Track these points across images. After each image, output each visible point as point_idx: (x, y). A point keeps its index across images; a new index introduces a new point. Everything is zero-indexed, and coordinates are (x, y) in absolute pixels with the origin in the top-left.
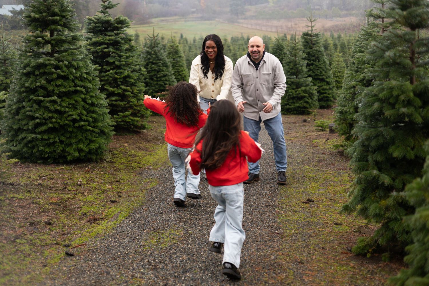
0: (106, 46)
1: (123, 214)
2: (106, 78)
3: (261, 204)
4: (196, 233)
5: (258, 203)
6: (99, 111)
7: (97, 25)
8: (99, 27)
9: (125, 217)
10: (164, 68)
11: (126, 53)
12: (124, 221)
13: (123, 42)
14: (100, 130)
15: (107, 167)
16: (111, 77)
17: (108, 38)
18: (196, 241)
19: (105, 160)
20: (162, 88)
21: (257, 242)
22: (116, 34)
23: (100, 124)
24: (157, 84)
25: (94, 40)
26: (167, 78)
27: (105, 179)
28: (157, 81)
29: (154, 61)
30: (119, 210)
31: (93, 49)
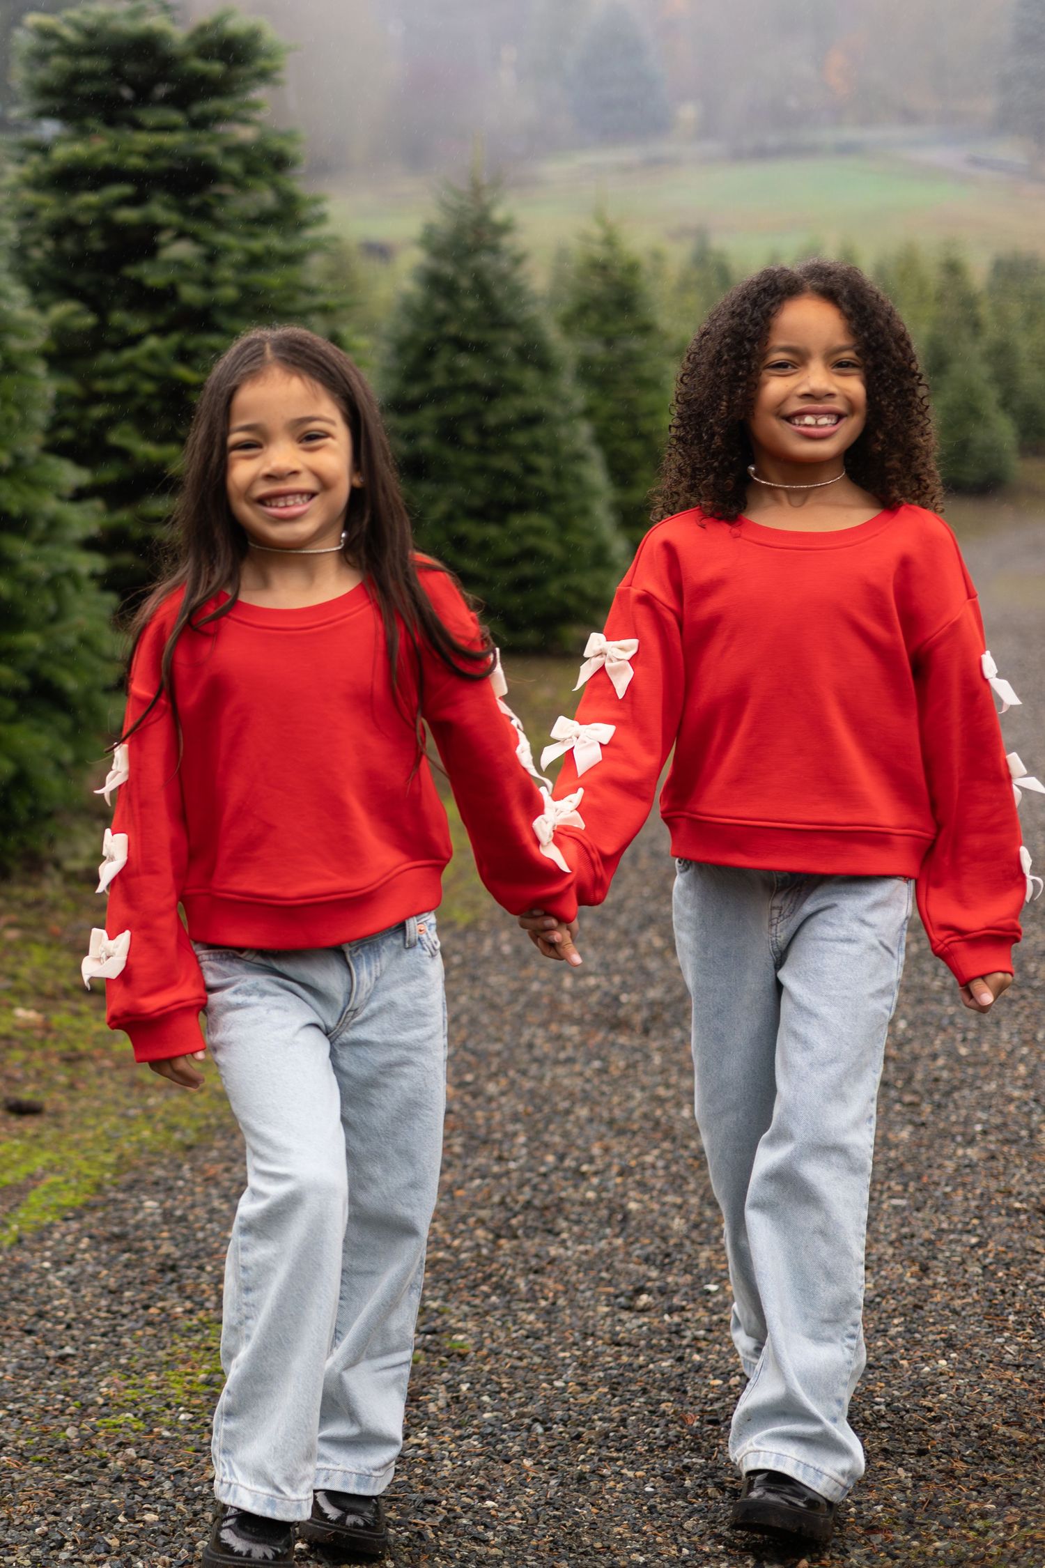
0: (125, 190)
1: (54, 1188)
2: (119, 385)
3: (1009, 1194)
4: (495, 1353)
5: (993, 1185)
6: (33, 558)
7: (86, 64)
8: (92, 76)
9: (60, 1208)
10: (530, 377)
11: (252, 236)
12: (43, 1232)
13: (233, 166)
14: (32, 674)
15: (54, 907)
16: (149, 376)
17: (144, 140)
18: (482, 1408)
19: (57, 865)
20: (509, 493)
21: (922, 1453)
22: (199, 124)
23: (31, 640)
24: (481, 470)
25: (62, 153)
26: (540, 433)
27: (24, 971)
28: (483, 449)
29: (472, 335)
30: (40, 1160)
31: (51, 207)
